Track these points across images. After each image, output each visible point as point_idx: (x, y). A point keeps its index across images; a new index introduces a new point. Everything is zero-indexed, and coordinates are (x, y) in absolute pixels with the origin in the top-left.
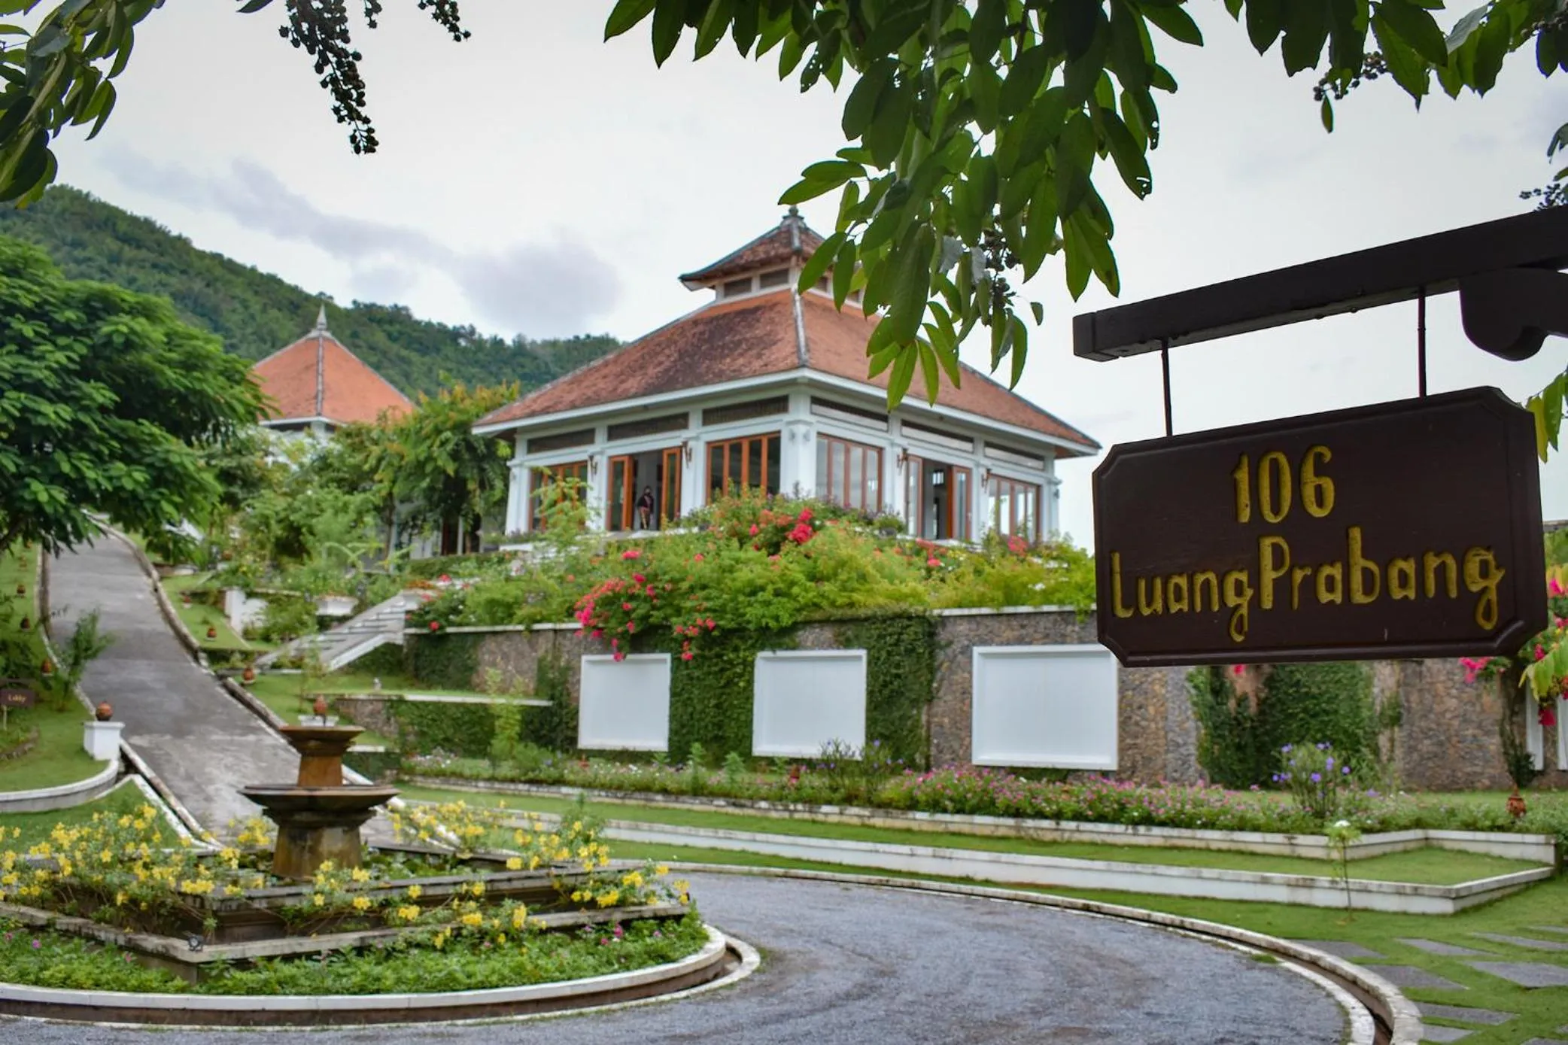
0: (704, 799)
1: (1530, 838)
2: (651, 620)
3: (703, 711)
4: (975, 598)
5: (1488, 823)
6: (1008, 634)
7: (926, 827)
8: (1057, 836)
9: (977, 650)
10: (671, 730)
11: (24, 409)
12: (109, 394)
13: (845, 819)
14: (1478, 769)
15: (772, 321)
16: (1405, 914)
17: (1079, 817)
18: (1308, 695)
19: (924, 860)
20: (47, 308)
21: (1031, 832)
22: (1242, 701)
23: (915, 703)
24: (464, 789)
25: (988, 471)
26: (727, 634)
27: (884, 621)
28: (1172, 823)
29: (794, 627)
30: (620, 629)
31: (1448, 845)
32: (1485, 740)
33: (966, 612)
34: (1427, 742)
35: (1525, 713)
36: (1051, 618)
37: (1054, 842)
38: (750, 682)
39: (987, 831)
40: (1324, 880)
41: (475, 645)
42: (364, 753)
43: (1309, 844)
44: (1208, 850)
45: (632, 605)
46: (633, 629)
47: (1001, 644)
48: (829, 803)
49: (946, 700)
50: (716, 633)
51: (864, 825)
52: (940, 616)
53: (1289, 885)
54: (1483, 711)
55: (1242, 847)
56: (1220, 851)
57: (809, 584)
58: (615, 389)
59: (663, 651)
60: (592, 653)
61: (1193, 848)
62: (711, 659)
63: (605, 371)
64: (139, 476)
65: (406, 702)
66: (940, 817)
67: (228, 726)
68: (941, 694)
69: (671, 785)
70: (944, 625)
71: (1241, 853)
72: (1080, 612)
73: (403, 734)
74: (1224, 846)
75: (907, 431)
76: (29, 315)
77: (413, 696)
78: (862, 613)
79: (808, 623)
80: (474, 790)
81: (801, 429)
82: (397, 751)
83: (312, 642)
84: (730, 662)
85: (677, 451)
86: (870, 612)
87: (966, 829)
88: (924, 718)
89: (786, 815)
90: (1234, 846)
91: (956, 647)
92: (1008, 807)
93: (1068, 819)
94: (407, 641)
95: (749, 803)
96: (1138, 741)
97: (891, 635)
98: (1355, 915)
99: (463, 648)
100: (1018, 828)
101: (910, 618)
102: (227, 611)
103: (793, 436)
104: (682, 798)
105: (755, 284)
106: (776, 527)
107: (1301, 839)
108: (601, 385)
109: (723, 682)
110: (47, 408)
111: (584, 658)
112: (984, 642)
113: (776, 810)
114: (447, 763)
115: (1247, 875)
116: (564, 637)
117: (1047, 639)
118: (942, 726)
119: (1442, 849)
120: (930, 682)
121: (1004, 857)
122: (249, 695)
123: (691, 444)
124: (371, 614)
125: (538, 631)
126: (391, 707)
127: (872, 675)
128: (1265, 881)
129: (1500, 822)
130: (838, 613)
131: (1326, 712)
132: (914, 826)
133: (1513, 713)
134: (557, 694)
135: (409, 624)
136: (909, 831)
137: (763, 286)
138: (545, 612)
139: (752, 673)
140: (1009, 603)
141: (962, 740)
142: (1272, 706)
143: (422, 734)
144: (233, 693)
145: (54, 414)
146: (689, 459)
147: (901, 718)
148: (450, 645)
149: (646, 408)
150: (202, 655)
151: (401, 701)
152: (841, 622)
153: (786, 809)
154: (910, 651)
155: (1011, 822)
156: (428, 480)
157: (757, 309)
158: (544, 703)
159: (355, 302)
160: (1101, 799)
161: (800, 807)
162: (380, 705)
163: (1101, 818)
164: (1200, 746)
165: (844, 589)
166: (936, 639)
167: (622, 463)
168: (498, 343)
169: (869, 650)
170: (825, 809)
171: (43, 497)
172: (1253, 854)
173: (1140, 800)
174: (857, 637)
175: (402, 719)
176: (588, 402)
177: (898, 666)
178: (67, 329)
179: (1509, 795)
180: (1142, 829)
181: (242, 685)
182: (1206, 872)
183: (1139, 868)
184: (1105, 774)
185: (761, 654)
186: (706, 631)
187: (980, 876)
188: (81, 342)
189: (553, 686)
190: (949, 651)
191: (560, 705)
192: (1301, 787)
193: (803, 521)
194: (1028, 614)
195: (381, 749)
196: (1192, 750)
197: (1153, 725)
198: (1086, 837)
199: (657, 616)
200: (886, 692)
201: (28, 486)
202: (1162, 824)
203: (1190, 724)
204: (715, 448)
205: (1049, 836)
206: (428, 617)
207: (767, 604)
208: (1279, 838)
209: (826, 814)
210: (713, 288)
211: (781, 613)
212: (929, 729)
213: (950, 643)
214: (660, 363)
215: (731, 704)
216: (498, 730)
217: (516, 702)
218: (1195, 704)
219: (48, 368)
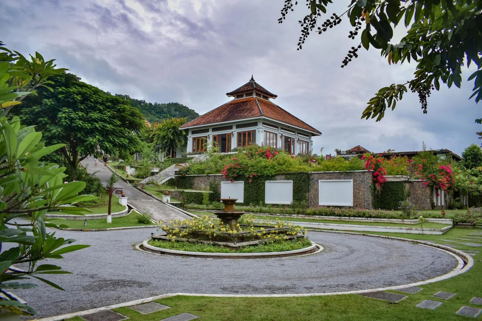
0: (263, 213)
1: (447, 220)
2: (240, 174)
3: (253, 194)
4: (318, 169)
5: (438, 217)
6: (327, 177)
7: (318, 219)
8: (349, 220)
9: (319, 181)
10: (244, 198)
11: (103, 126)
12: (120, 122)
13: (298, 217)
14: (425, 206)
15: (251, 105)
16: (432, 235)
17: (354, 216)
18: (392, 190)
19: (322, 226)
20: (104, 102)
21: (343, 219)
22: (378, 191)
23: (305, 192)
24: (201, 211)
25: (298, 139)
26: (259, 177)
27: (297, 174)
28: (376, 217)
29: (275, 175)
30: (232, 176)
31: (430, 221)
32: (427, 200)
33: (317, 172)
34: (414, 200)
35: (433, 194)
36: (337, 174)
37: (349, 222)
38: (264, 187)
39: (333, 220)
40: (414, 228)
41: (193, 179)
42: (176, 204)
43: (407, 221)
44: (384, 223)
45: (235, 170)
46: (235, 175)
47: (325, 179)
48: (294, 214)
49: (312, 192)
50: (256, 177)
51: (303, 219)
52: (311, 173)
53: (406, 229)
54: (426, 193)
55: (392, 222)
56: (387, 223)
57: (278, 166)
58: (215, 120)
59: (242, 181)
60: (224, 181)
61: (381, 222)
62: (255, 182)
63: (210, 115)
64: (127, 141)
65: (185, 192)
66: (321, 217)
67: (144, 198)
68: (311, 190)
69: (255, 210)
70: (311, 175)
71: (392, 223)
72: (344, 172)
73: (184, 199)
74: (388, 222)
75: (282, 130)
76: (101, 104)
77: (186, 191)
78: (292, 172)
79: (278, 175)
80: (203, 212)
81: (261, 130)
82: (183, 203)
83: (152, 178)
84: (259, 183)
85: (230, 134)
86: (294, 172)
87: (328, 219)
88: (307, 195)
89: (284, 217)
90: (390, 222)
91: (315, 180)
92: (338, 214)
93: (352, 217)
94: (176, 178)
95: (274, 214)
96: (358, 200)
97: (299, 177)
98: (424, 235)
99: (190, 180)
100: (340, 219)
101: (304, 173)
102: (126, 171)
103: (259, 131)
104: (257, 213)
105: (244, 96)
106: (262, 153)
107: (405, 220)
108: (210, 118)
109: (257, 187)
110: (108, 126)
111: (222, 182)
112: (321, 179)
113: (281, 216)
114: (196, 206)
115: (397, 228)
116: (217, 177)
117: (336, 178)
118: (311, 197)
119: (428, 222)
120: (309, 187)
121: (341, 225)
122: (145, 191)
123: (234, 133)
124: (164, 171)
125: (210, 176)
126: (181, 193)
127: (294, 186)
128: (401, 229)
129: (441, 216)
130: (286, 172)
131: (396, 194)
132: (315, 219)
133: (432, 194)
134: (215, 190)
135: (176, 174)
136: (314, 219)
137: (246, 96)
138: (211, 172)
139: (265, 185)
140: (327, 171)
141: (316, 200)
142: (384, 192)
143: (188, 199)
144: (140, 190)
145: (109, 127)
146: (233, 136)
147: (301, 195)
148: (187, 179)
149: (222, 124)
150: (127, 181)
151: (183, 192)
152: (287, 174)
153: (284, 215)
154: (304, 181)
155: (338, 217)
156: (166, 140)
157: (246, 102)
158: (212, 192)
159: (116, 94)
160: (359, 212)
161: (287, 215)
162: (178, 193)
163: (359, 216)
164: (372, 201)
165: (286, 167)
166: (310, 178)
167: (216, 137)
168: (151, 104)
169: (293, 181)
170: (293, 215)
171: (108, 146)
172: (394, 223)
173: (368, 213)
174: (290, 178)
175: (183, 196)
176: (208, 123)
177: (301, 184)
178: (108, 107)
179: (442, 211)
180: (369, 219)
181: (142, 188)
182: (388, 227)
183: (372, 226)
184: (350, 207)
185: (266, 181)
186: (254, 176)
187: (335, 229)
188: (112, 110)
189: (214, 188)
190: (313, 181)
191: (216, 193)
192: (404, 209)
193: (268, 151)
194: (332, 173)
195: (180, 203)
196: (371, 202)
197: (361, 197)
198: (356, 220)
199: (241, 173)
200: (298, 190)
201: (104, 143)
202: (374, 217)
203: (370, 196)
204: (239, 134)
205: (347, 220)
206: (182, 173)
207: (269, 170)
208: (400, 220)
209: (294, 216)
210: (234, 96)
211: (272, 172)
212: (308, 198)
213: (313, 179)
214: (225, 114)
215: (259, 192)
216: (204, 198)
217: (208, 192)
218: (371, 192)
219: (107, 116)
